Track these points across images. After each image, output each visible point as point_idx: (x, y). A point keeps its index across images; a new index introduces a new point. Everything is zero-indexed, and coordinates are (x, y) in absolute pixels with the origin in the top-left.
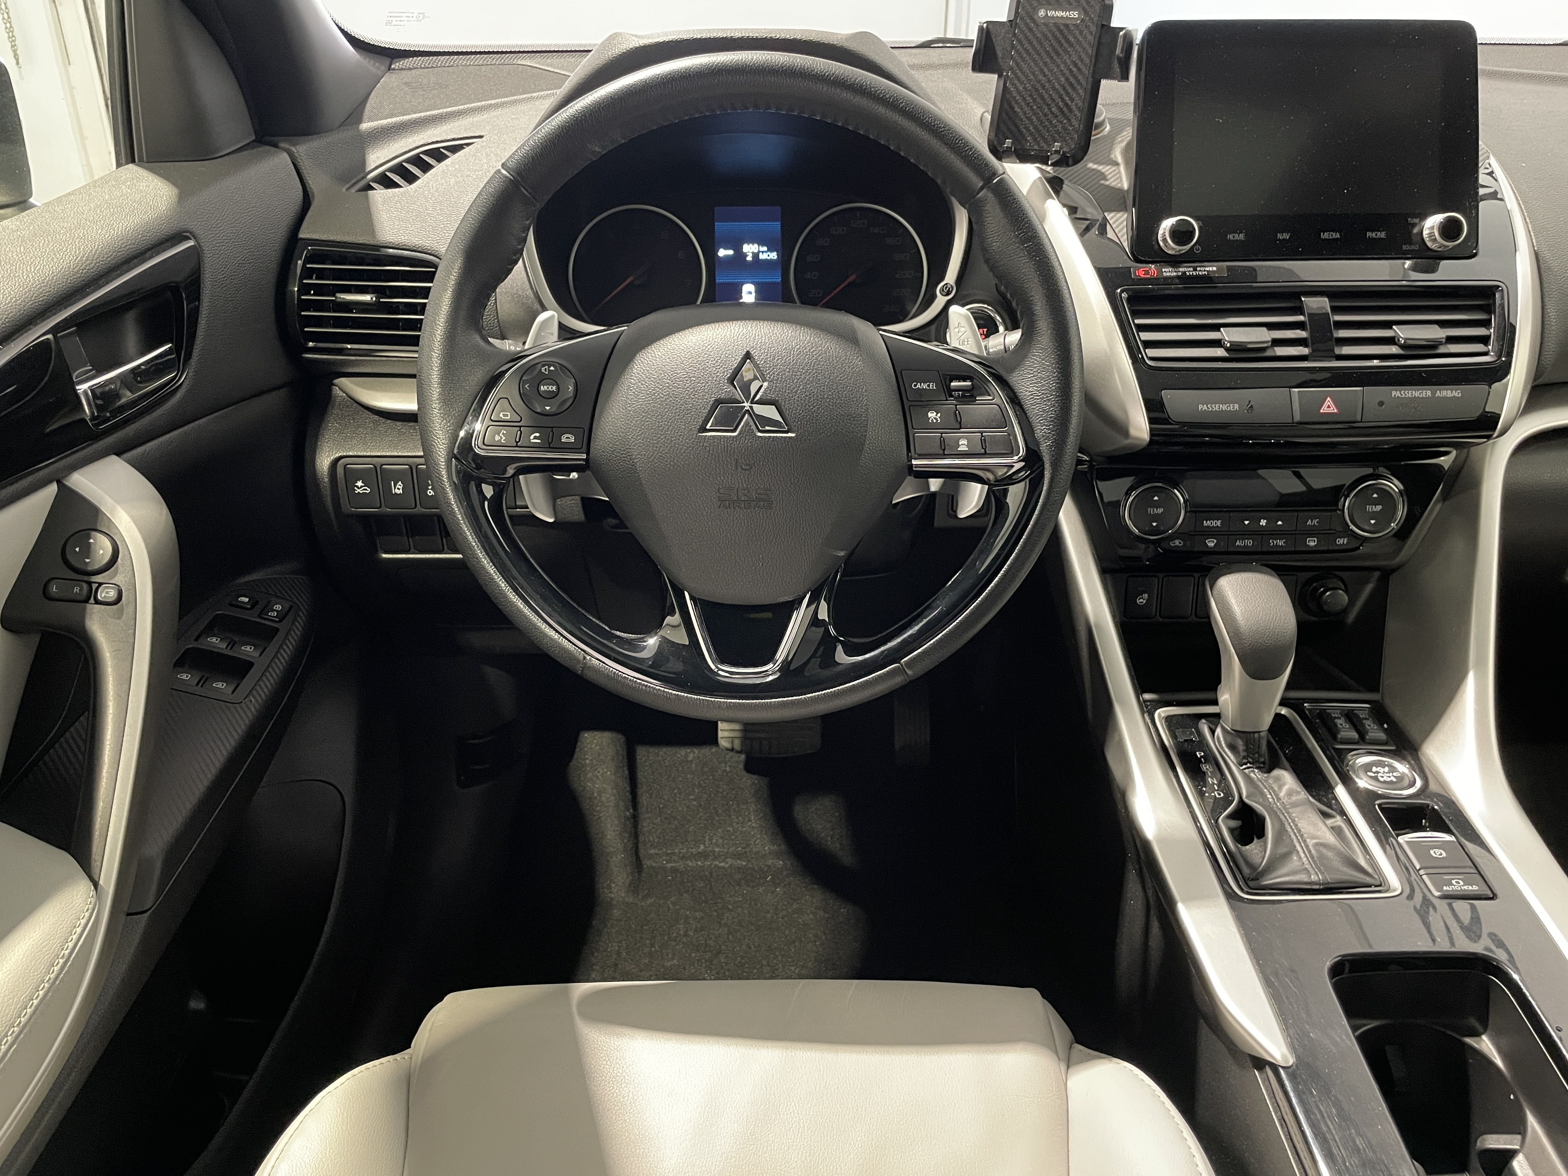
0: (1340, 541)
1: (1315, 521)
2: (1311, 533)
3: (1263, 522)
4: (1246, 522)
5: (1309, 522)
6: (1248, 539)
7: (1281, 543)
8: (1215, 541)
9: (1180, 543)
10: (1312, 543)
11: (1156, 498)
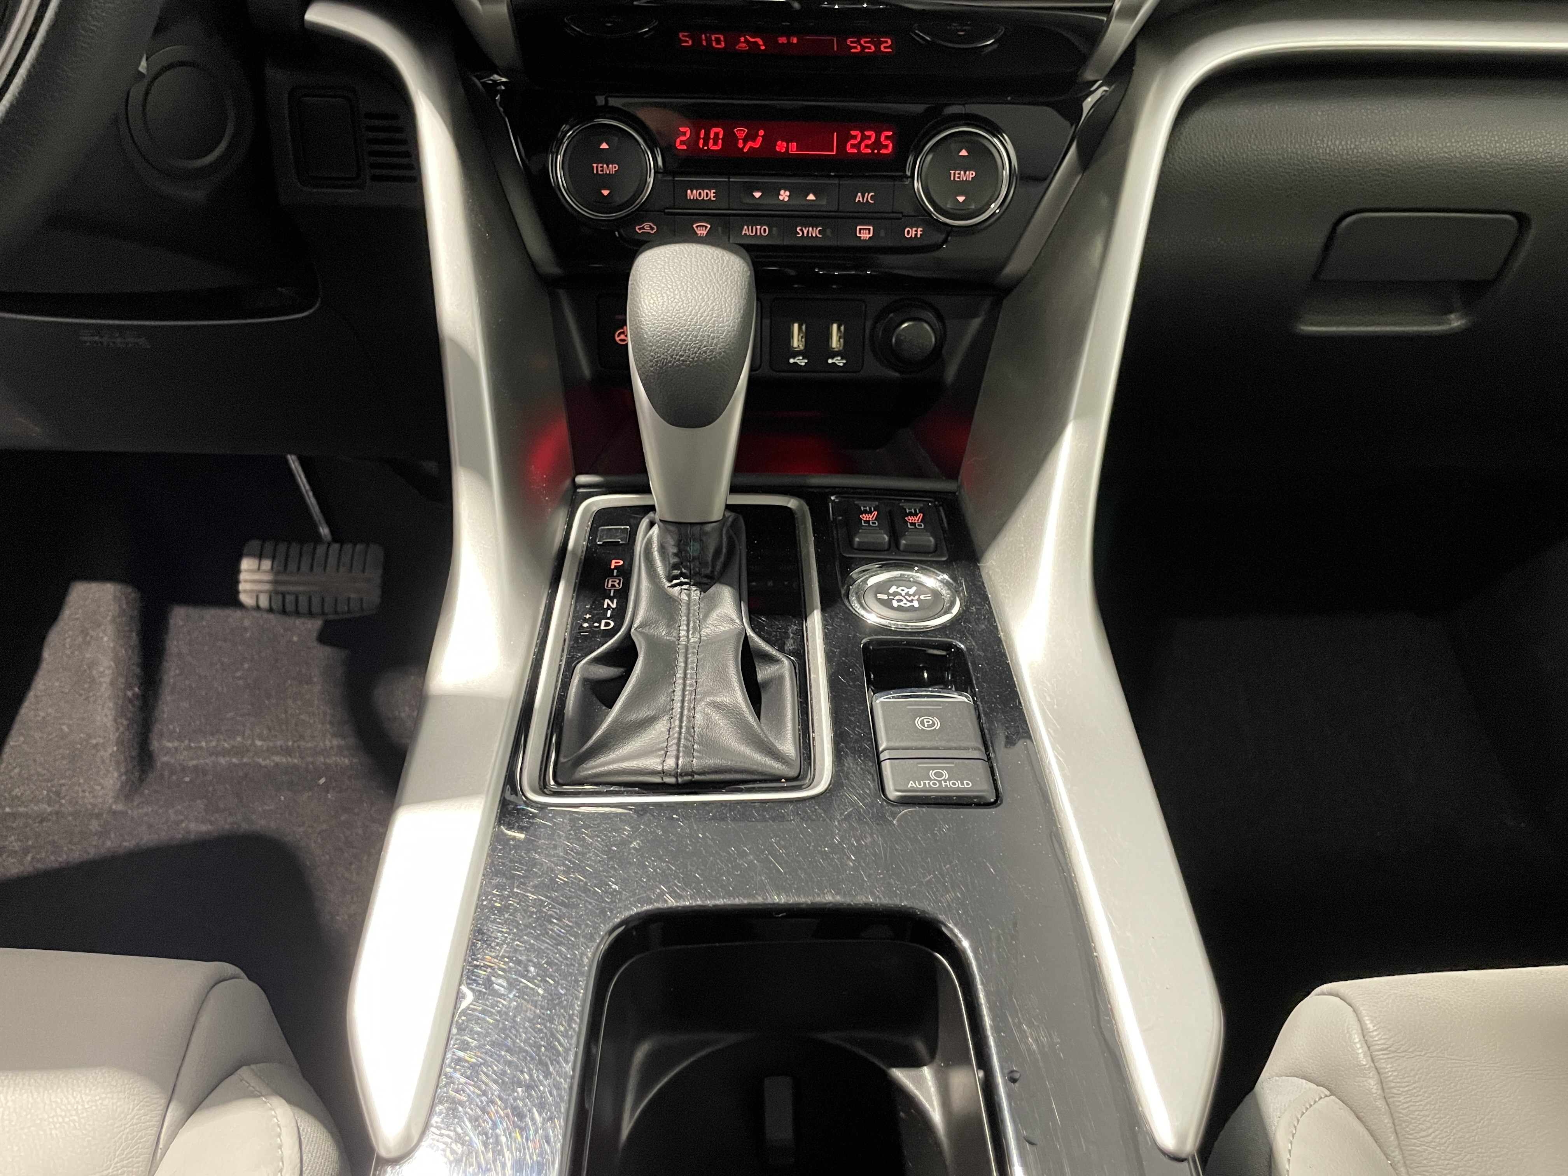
0: (913, 232)
1: (869, 196)
2: (865, 216)
3: (784, 195)
4: (757, 195)
5: (859, 198)
6: (762, 225)
7: (815, 232)
8: (709, 226)
9: (652, 229)
10: (865, 233)
11: (604, 146)
